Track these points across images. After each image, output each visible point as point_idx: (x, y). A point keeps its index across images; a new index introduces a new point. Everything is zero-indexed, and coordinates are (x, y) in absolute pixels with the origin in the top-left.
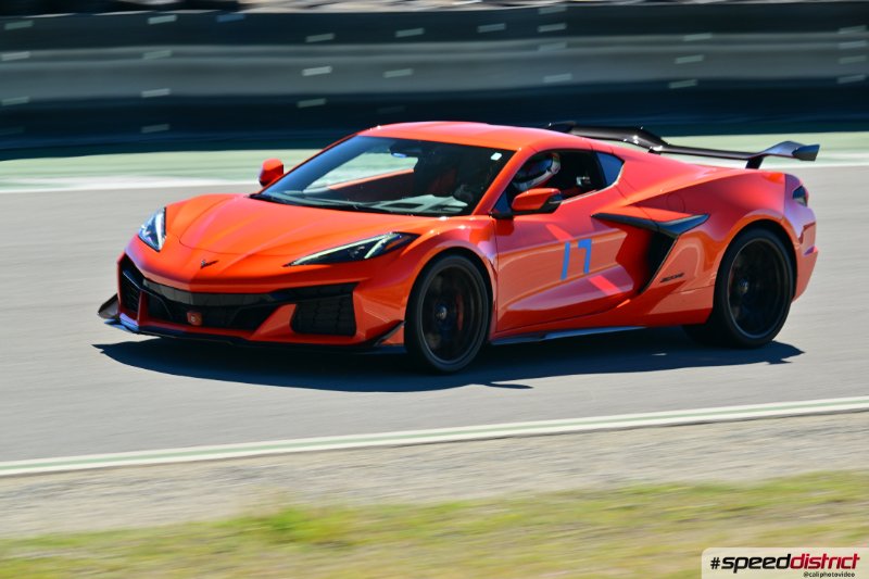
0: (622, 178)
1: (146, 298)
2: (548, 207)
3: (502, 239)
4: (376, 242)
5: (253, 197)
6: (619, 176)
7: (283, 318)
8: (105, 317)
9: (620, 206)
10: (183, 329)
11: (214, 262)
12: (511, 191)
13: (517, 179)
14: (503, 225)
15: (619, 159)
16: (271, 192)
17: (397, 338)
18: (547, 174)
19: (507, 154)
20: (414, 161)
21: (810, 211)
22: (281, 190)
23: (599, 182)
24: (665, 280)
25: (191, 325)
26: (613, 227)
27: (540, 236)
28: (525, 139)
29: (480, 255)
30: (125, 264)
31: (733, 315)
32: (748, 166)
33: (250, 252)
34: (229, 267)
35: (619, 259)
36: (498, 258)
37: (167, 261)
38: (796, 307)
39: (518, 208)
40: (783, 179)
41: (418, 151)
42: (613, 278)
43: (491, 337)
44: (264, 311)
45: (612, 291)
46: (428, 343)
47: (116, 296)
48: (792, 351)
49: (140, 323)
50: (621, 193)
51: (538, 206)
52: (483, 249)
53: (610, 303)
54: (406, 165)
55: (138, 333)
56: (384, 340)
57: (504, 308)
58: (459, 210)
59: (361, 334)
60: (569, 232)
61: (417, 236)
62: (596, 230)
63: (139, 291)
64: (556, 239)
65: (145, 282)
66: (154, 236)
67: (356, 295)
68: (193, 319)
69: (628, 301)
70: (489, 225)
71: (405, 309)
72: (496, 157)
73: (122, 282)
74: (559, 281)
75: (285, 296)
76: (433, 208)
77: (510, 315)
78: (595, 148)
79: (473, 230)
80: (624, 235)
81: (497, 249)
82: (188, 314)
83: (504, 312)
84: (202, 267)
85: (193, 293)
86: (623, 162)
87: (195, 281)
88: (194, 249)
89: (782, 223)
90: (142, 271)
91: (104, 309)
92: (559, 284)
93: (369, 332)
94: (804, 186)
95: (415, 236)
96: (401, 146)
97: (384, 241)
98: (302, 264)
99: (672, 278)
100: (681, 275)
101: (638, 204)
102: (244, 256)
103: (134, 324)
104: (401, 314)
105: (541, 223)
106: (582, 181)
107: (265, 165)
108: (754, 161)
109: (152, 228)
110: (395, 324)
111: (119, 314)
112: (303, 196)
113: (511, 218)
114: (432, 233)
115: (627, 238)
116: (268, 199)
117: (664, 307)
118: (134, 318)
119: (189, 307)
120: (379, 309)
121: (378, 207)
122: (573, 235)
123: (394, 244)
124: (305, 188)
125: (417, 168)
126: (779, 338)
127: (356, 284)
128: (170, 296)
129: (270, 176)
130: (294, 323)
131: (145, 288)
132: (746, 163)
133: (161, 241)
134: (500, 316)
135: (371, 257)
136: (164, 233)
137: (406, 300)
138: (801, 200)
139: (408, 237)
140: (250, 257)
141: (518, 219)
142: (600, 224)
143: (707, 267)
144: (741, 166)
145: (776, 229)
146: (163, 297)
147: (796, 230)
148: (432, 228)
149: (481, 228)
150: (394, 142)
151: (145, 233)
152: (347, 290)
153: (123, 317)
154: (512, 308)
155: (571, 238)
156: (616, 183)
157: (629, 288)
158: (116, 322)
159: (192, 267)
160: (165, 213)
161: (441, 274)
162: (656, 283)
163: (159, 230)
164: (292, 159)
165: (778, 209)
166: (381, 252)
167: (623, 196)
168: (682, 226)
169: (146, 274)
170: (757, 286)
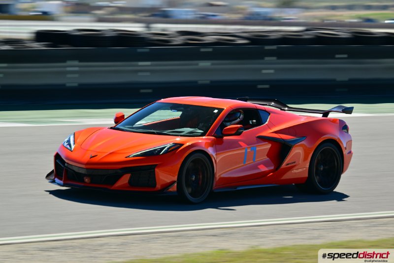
1: (67, 171)
2: (238, 133)
3: (219, 147)
4: (165, 147)
5: (111, 128)
6: (268, 120)
7: (125, 179)
8: (49, 180)
9: (268, 133)
10: (83, 185)
11: (96, 156)
12: (222, 126)
14: (218, 142)
15: (268, 113)
16: (119, 126)
17: (174, 188)
18: (238, 120)
19: (220, 110)
20: (180, 113)
21: (349, 135)
22: (124, 126)
23: (260, 122)
24: (288, 164)
25: (85, 182)
26: (265, 141)
27: (234, 145)
28: (227, 104)
29: (210, 154)
30: (57, 157)
31: (317, 179)
32: (323, 116)
33: (111, 152)
34: (101, 158)
35: (268, 155)
36: (216, 155)
37: (75, 155)
38: (343, 176)
39: (225, 133)
40: (338, 122)
41: (182, 109)
42: (265, 164)
43: (213, 189)
44: (117, 176)
45: (264, 169)
46: (187, 191)
47: (53, 170)
48: (341, 197)
49: (64, 181)
50: (269, 127)
51: (233, 133)
52: (210, 151)
53: (264, 174)
54: (177, 115)
55: (63, 186)
56: (168, 189)
57: (219, 176)
58: (200, 134)
59: (158, 186)
60: (246, 144)
61: (183, 145)
62: (258, 143)
63: (63, 168)
64: (241, 146)
65: (66, 164)
66: (70, 145)
67: (157, 170)
68: (87, 180)
69: (271, 174)
70: (213, 140)
71: (177, 176)
72: (216, 111)
73: (56, 164)
74: (242, 164)
75: (126, 170)
76: (188, 133)
77: (222, 179)
78: (258, 108)
79: (206, 143)
80: (269, 146)
81: (216, 151)
82: (85, 178)
83: (219, 178)
84: (91, 158)
85: (87, 169)
86: (270, 114)
87: (87, 164)
88: (87, 150)
89: (337, 140)
90: (64, 159)
91: (48, 176)
92: (242, 166)
93: (162, 186)
94: (347, 124)
95: (182, 145)
96: (175, 107)
97: (168, 147)
98: (134, 156)
99: (290, 164)
100: (294, 162)
101: (276, 132)
102: (107, 154)
103: (62, 182)
104: (175, 178)
105: (237, 140)
106: (252, 122)
107: (117, 115)
108: (326, 114)
109: (69, 141)
110: (173, 182)
111: (54, 178)
112: (133, 128)
113: (222, 138)
114: (188, 144)
115: (271, 147)
116: (118, 129)
117: (287, 176)
118: (61, 180)
119: (85, 175)
120: (165, 176)
121: (165, 132)
123: (173, 148)
124: (134, 125)
125: (181, 116)
126: (337, 190)
127: (156, 165)
128: (76, 169)
129: (119, 119)
130: (130, 182)
131: (66, 167)
132: (322, 115)
133: (73, 147)
134: (217, 179)
135: (162, 154)
136: (74, 144)
137: (177, 173)
138: (346, 131)
139: (179, 145)
140: (111, 153)
141: (225, 138)
142: (260, 140)
143: (305, 159)
144: (320, 116)
145: (336, 144)
146: (74, 171)
147: (344, 144)
148: (189, 142)
149: (210, 141)
150: (171, 105)
151: (66, 144)
152: (153, 167)
153: (57, 180)
154: (222, 176)
155: (248, 146)
156: (267, 123)
157: (272, 168)
158: (53, 182)
159: (86, 158)
160: (74, 135)
161: (192, 162)
162: (284, 165)
163: (72, 142)
164: (128, 112)
165: (336, 134)
166: (167, 152)
167: (270, 128)
168: (295, 142)
169: (66, 161)
170: (327, 167)
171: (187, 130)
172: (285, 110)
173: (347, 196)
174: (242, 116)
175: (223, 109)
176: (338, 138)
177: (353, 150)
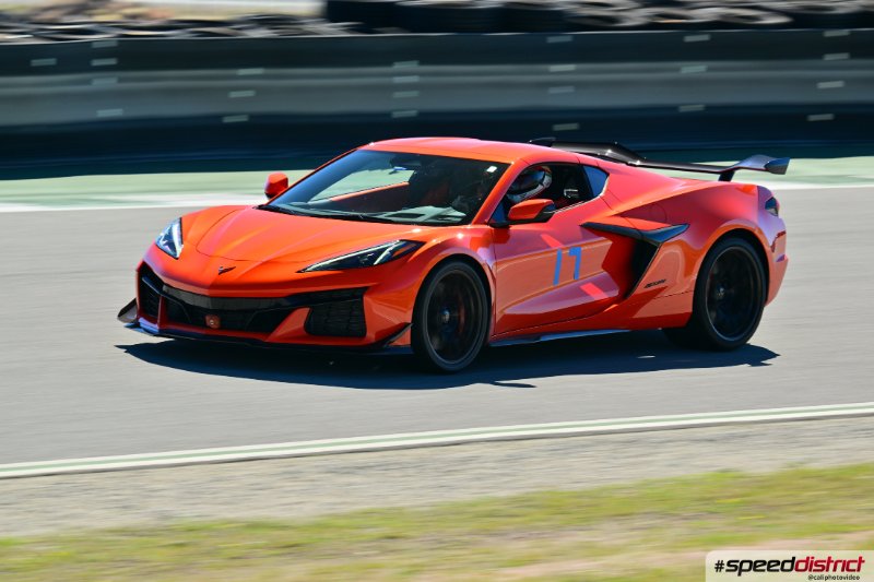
0: (608, 190)
1: (165, 302)
2: (542, 217)
3: (499, 247)
4: (384, 250)
5: (260, 207)
6: (604, 189)
7: (297, 321)
8: (125, 322)
9: (606, 217)
10: (202, 332)
11: (231, 269)
12: (507, 203)
13: (511, 192)
14: (499, 236)
15: (605, 172)
17: (405, 339)
18: (540, 188)
19: (502, 167)
21: (781, 221)
22: (287, 201)
23: (586, 193)
24: (649, 285)
26: (600, 235)
27: (532, 244)
28: (517, 153)
29: (481, 263)
30: (144, 271)
31: (711, 317)
32: (721, 179)
33: (265, 260)
35: (605, 266)
36: (496, 264)
37: (183, 268)
38: (768, 311)
39: (514, 217)
40: (755, 191)
41: (418, 164)
42: (600, 284)
43: (490, 338)
44: (279, 314)
45: (599, 296)
46: (433, 346)
47: (134, 301)
48: (760, 356)
49: (160, 326)
50: (607, 204)
51: (533, 216)
52: (482, 256)
53: (598, 307)
54: (403, 177)
55: (158, 335)
56: (392, 342)
57: (502, 311)
58: (458, 220)
59: (371, 335)
60: (560, 241)
61: (422, 243)
62: (584, 239)
63: (159, 296)
64: (549, 247)
65: (164, 288)
66: (172, 245)
67: (367, 299)
68: (212, 322)
69: (614, 306)
70: (487, 233)
71: (411, 312)
72: (492, 169)
73: (142, 288)
74: (551, 286)
75: (299, 300)
76: (433, 218)
77: (507, 318)
78: (584, 162)
79: (473, 239)
80: (610, 243)
81: (495, 256)
82: (207, 318)
83: (501, 315)
84: (220, 274)
85: (211, 297)
86: (608, 174)
87: (213, 286)
88: (211, 256)
89: (756, 232)
90: (161, 277)
91: (123, 313)
92: (551, 289)
93: (378, 334)
94: (775, 197)
96: (401, 160)
97: (391, 249)
98: (315, 270)
99: (655, 283)
100: (663, 281)
101: (623, 215)
102: (259, 263)
103: (155, 328)
104: (408, 317)
105: (536, 231)
106: (569, 193)
107: (270, 178)
108: (726, 175)
109: (169, 237)
110: (403, 327)
111: (137, 319)
112: (308, 207)
113: (507, 227)
114: (434, 242)
115: (612, 246)
116: (276, 210)
117: (644, 312)
118: (154, 322)
119: (207, 311)
120: (387, 312)
121: (382, 217)
122: (564, 243)
123: (401, 251)
124: (309, 200)
126: (753, 341)
127: (367, 288)
128: (189, 301)
129: (276, 189)
130: (308, 325)
131: (164, 293)
132: (718, 176)
133: (179, 249)
134: (498, 318)
135: (381, 263)
136: (182, 242)
137: (412, 304)
138: (773, 210)
139: (413, 245)
140: (264, 264)
141: (513, 228)
142: (591, 234)
143: (688, 272)
144: (713, 180)
145: (749, 237)
146: (182, 302)
147: (768, 239)
148: (436, 237)
149: (480, 235)
150: (393, 156)
151: (162, 243)
152: (357, 295)
153: (142, 320)
154: (508, 312)
155: (563, 246)
156: (601, 194)
157: (615, 293)
158: (135, 326)
159: (210, 273)
160: (181, 223)
161: (443, 281)
162: (640, 289)
163: (176, 239)
164: (294, 176)
165: (751, 219)
166: (389, 259)
167: (609, 207)
168: (665, 235)
169: (165, 280)
170: (732, 291)
171: (429, 211)
172: (635, 166)
173: (772, 355)
174: (547, 180)
175: (509, 165)
176: (757, 227)
177: (788, 254)
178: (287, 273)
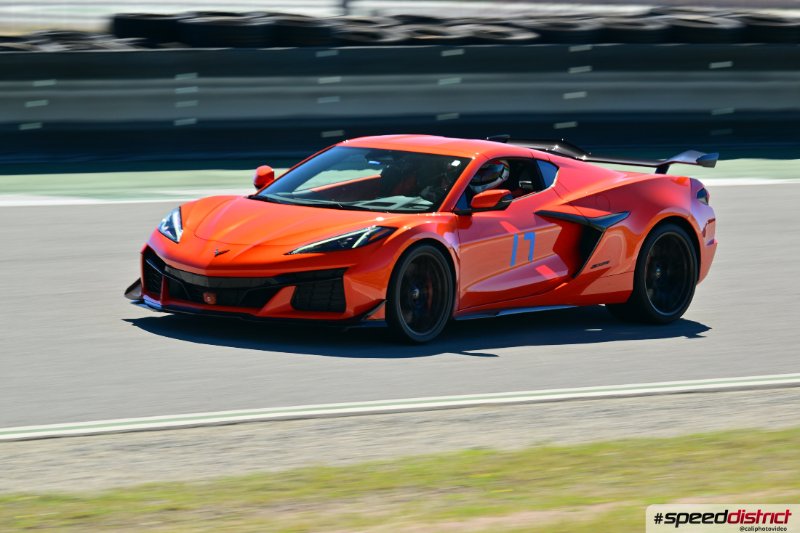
0: (558, 182)
1: (168, 282)
2: (501, 205)
3: (463, 232)
4: (361, 234)
5: (250, 197)
6: (555, 181)
7: (284, 297)
8: (131, 299)
9: (556, 205)
10: (201, 308)
11: (226, 252)
12: (470, 192)
13: (473, 183)
14: (462, 223)
15: (555, 165)
17: (380, 314)
18: (499, 180)
19: (465, 161)
21: (711, 209)
22: (274, 192)
23: (539, 185)
24: (595, 266)
25: (206, 303)
26: (551, 222)
27: (491, 229)
28: (477, 149)
29: (448, 247)
30: (148, 253)
31: (649, 294)
32: (657, 173)
33: (257, 242)
35: (555, 249)
36: (460, 247)
37: (183, 251)
39: (476, 206)
40: (688, 182)
42: (551, 265)
43: (455, 314)
44: (269, 292)
45: (551, 275)
47: (139, 281)
48: (694, 330)
49: (163, 302)
50: (557, 193)
51: (493, 205)
52: (448, 239)
53: (549, 285)
55: (159, 310)
56: (369, 316)
57: (465, 289)
58: (426, 208)
59: (350, 310)
60: (516, 226)
61: (396, 229)
62: (538, 225)
63: (161, 276)
64: (506, 232)
65: (167, 269)
66: (173, 231)
67: (346, 278)
68: (209, 299)
69: (565, 284)
70: (452, 220)
71: (386, 290)
73: (146, 269)
74: (509, 267)
75: (286, 279)
76: (404, 206)
77: (470, 295)
78: (537, 157)
79: (439, 225)
80: (560, 228)
81: (459, 240)
82: (205, 295)
83: (464, 293)
84: (216, 256)
85: (209, 277)
86: (558, 168)
87: (210, 267)
88: (207, 240)
89: (689, 219)
90: (162, 258)
91: (129, 291)
92: (508, 270)
93: (357, 309)
94: (706, 188)
95: (394, 229)
96: (375, 155)
97: (367, 234)
98: (300, 252)
99: (600, 265)
100: (607, 262)
101: (571, 204)
102: (251, 246)
103: (158, 304)
104: (383, 294)
105: (495, 218)
106: (524, 184)
107: (259, 171)
108: (662, 167)
109: (170, 223)
110: (378, 303)
111: (142, 296)
112: (293, 197)
113: (470, 214)
114: (405, 228)
115: (562, 231)
116: (264, 199)
117: (591, 290)
118: (157, 298)
119: (205, 289)
121: (359, 205)
122: (520, 229)
123: (377, 236)
124: (293, 191)
126: (685, 316)
127: (345, 269)
128: (189, 280)
129: (263, 182)
130: (294, 302)
131: (166, 273)
132: (655, 169)
133: (179, 234)
134: (462, 296)
135: (358, 247)
136: (182, 228)
137: (386, 283)
138: (703, 200)
139: (387, 230)
140: (255, 247)
141: (475, 215)
142: (542, 220)
143: (629, 254)
145: (684, 224)
146: (183, 281)
147: (700, 225)
148: (407, 223)
149: (446, 222)
150: (368, 152)
151: (164, 228)
152: (338, 275)
153: (147, 298)
154: (470, 290)
155: (518, 231)
156: (553, 185)
157: (565, 273)
158: (140, 302)
159: (207, 256)
160: (180, 211)
161: (414, 262)
162: (587, 270)
163: (176, 225)
165: (684, 207)
166: (365, 243)
167: (559, 196)
168: (609, 222)
169: (166, 261)
170: (668, 271)
171: (401, 200)
172: (582, 161)
173: (705, 329)
174: (505, 172)
175: (470, 160)
176: (690, 214)
177: (717, 239)
178: (275, 255)
